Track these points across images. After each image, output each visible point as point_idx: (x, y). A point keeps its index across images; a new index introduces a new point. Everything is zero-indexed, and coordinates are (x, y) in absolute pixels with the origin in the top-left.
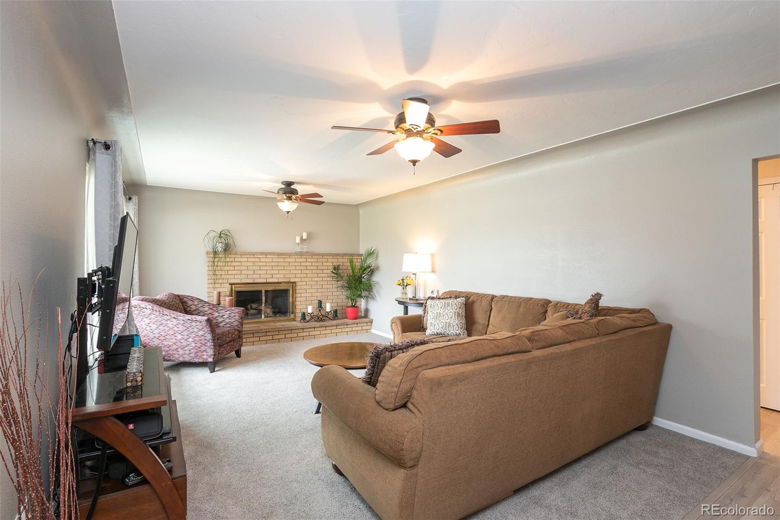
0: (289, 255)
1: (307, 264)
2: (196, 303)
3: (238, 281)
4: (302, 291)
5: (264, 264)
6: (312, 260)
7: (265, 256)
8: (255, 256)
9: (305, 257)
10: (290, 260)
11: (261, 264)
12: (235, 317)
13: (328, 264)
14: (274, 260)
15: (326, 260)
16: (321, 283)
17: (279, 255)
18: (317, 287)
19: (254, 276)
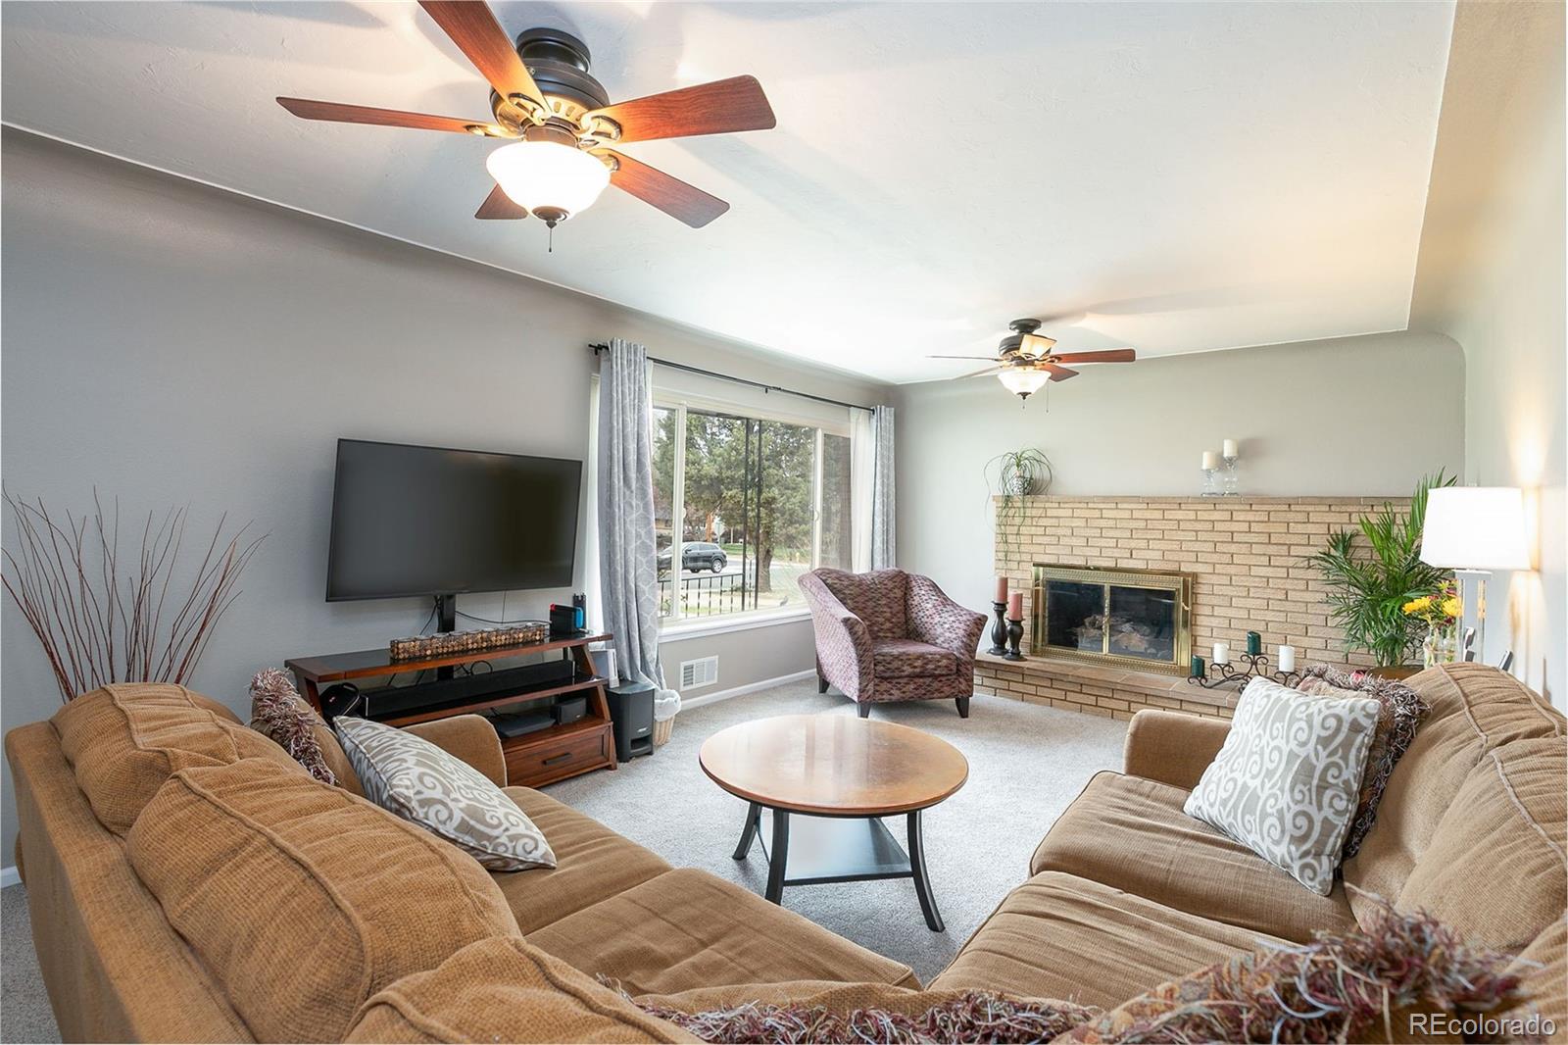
0: (1179, 503)
1: (1234, 527)
2: (923, 592)
3: (1052, 560)
4: (1215, 601)
5: (1111, 523)
6: (1250, 517)
7: (1113, 506)
8: (1090, 505)
9: (1226, 507)
10: (1180, 515)
11: (1103, 523)
12: (957, 631)
13: (1310, 528)
14: (1136, 514)
15: (1302, 517)
16: (1280, 583)
17: (1149, 501)
18: (1269, 593)
19: (1088, 551)
